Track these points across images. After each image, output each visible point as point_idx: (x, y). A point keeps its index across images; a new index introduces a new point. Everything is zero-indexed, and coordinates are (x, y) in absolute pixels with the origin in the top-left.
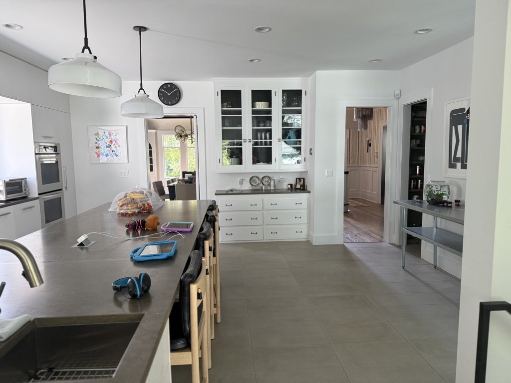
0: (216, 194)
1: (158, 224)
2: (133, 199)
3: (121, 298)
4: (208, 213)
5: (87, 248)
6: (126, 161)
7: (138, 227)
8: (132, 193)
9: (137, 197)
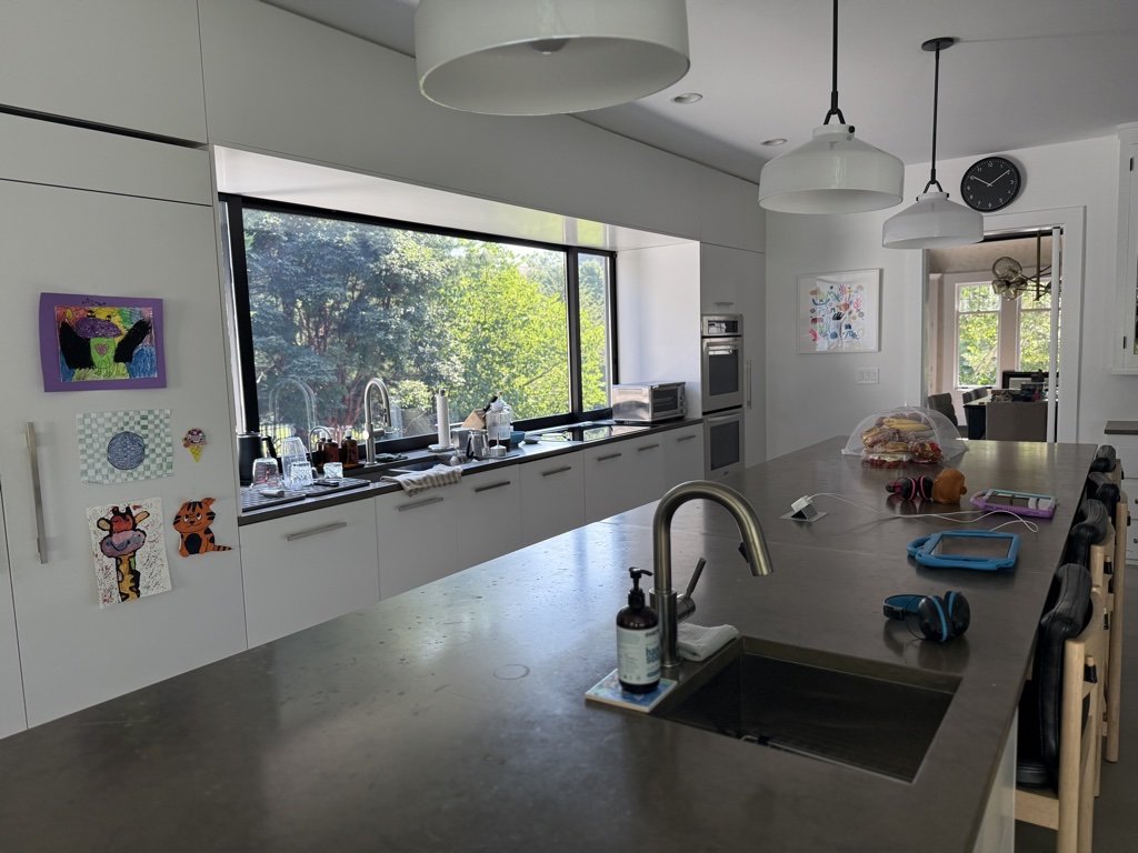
0: (1107, 432)
1: (964, 491)
2: (898, 431)
3: (903, 636)
4: (1093, 479)
5: (809, 524)
6: (874, 347)
7: (915, 495)
8: (893, 417)
9: (906, 426)
